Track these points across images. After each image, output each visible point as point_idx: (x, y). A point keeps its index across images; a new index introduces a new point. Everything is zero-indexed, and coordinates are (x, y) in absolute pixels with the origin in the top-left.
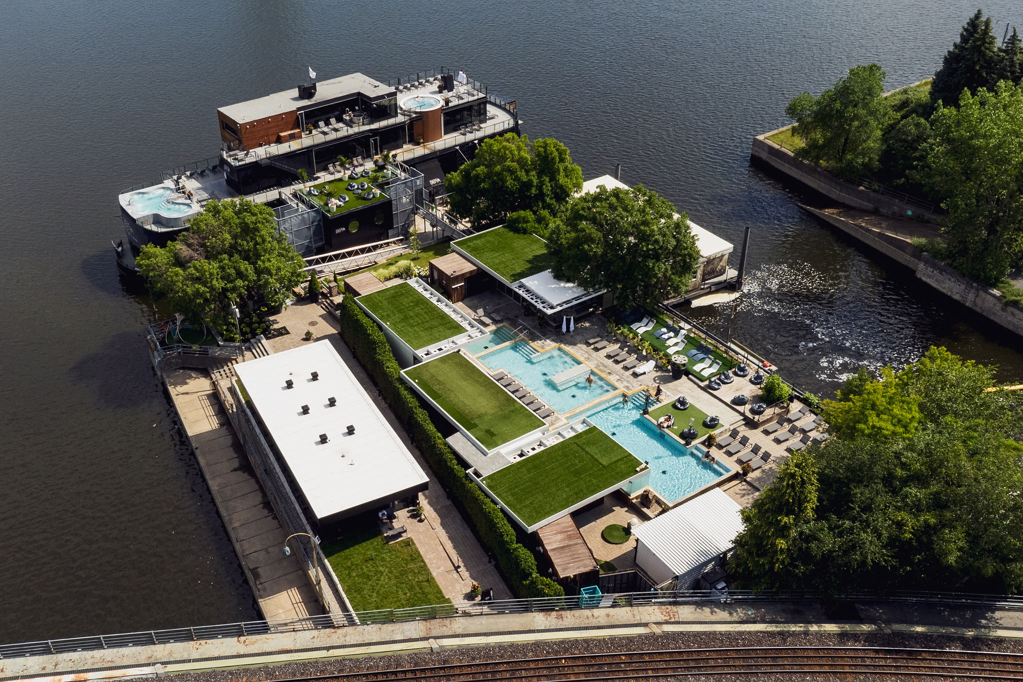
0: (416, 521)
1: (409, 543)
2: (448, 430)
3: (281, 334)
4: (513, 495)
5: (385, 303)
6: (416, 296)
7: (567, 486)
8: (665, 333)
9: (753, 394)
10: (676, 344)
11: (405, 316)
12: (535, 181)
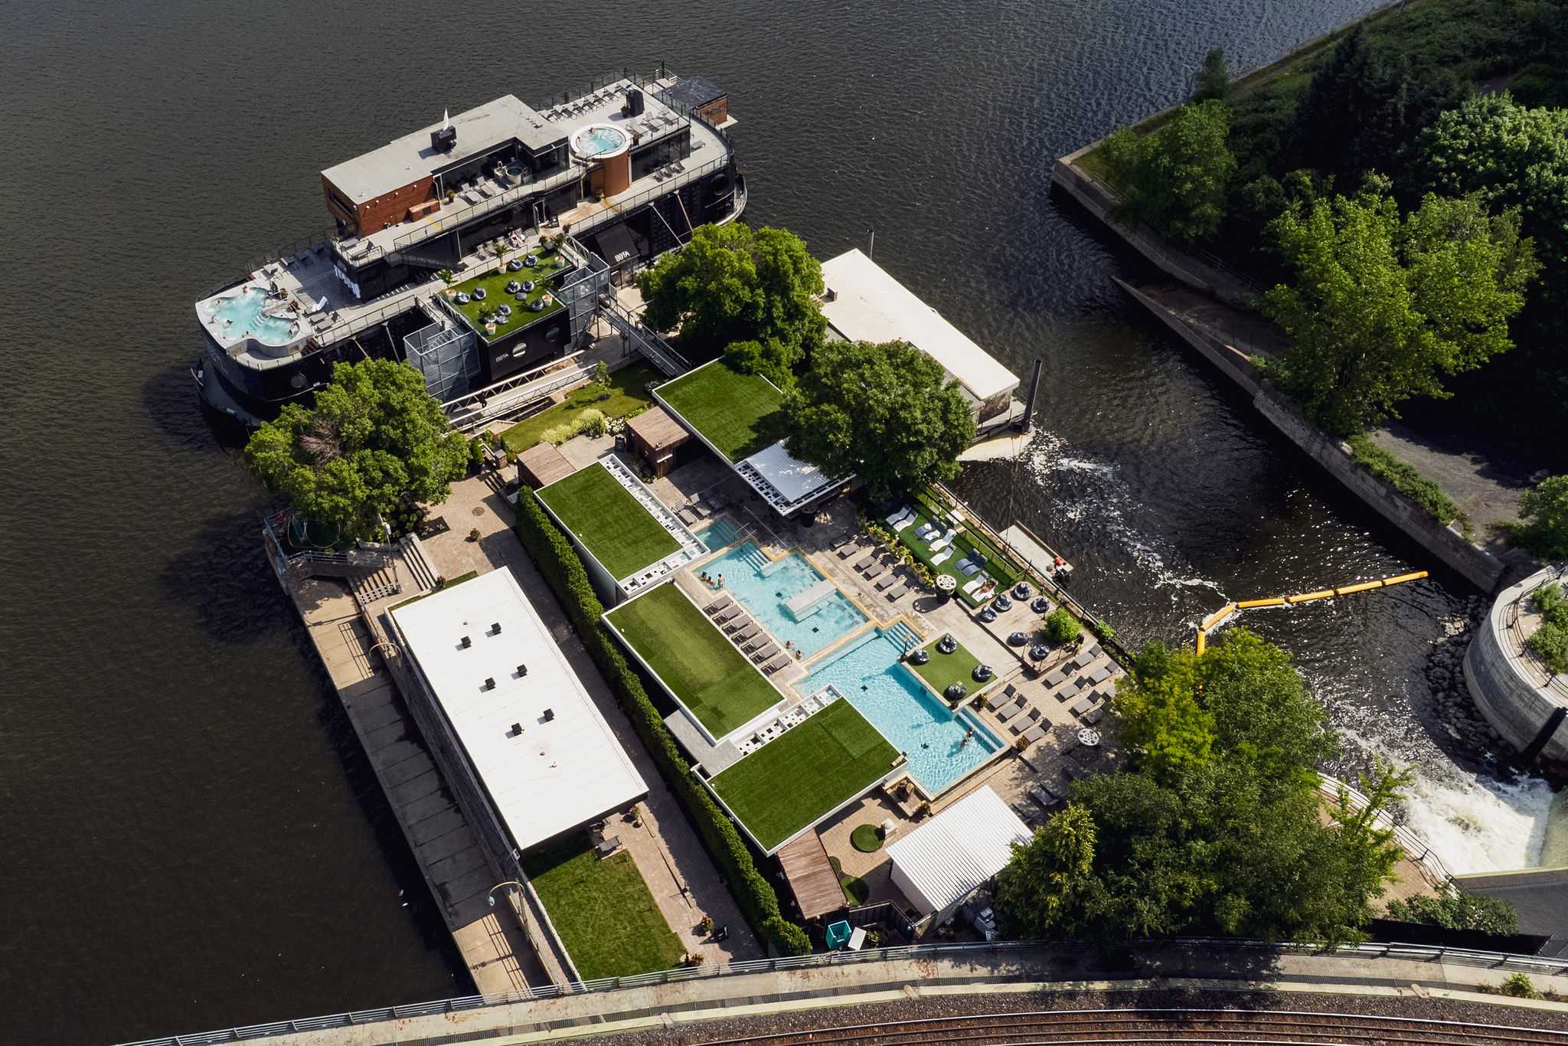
0: (631, 825)
1: (625, 857)
2: (668, 707)
3: (438, 531)
4: (747, 804)
5: (574, 498)
6: (613, 487)
7: (812, 789)
8: (928, 532)
9: (1035, 629)
10: (942, 550)
11: (601, 522)
12: (762, 301)
